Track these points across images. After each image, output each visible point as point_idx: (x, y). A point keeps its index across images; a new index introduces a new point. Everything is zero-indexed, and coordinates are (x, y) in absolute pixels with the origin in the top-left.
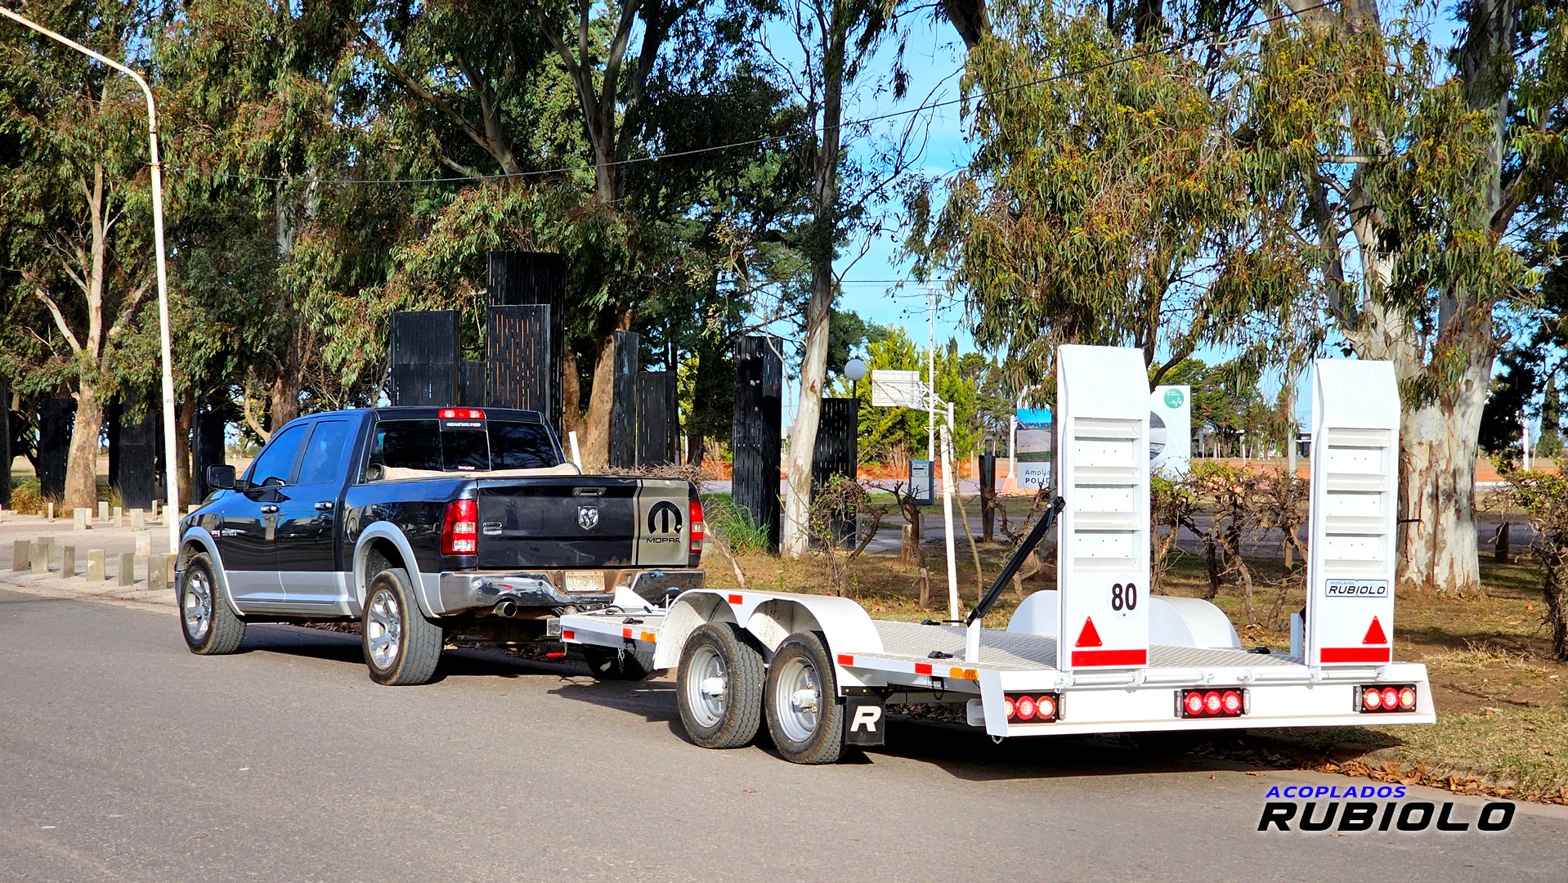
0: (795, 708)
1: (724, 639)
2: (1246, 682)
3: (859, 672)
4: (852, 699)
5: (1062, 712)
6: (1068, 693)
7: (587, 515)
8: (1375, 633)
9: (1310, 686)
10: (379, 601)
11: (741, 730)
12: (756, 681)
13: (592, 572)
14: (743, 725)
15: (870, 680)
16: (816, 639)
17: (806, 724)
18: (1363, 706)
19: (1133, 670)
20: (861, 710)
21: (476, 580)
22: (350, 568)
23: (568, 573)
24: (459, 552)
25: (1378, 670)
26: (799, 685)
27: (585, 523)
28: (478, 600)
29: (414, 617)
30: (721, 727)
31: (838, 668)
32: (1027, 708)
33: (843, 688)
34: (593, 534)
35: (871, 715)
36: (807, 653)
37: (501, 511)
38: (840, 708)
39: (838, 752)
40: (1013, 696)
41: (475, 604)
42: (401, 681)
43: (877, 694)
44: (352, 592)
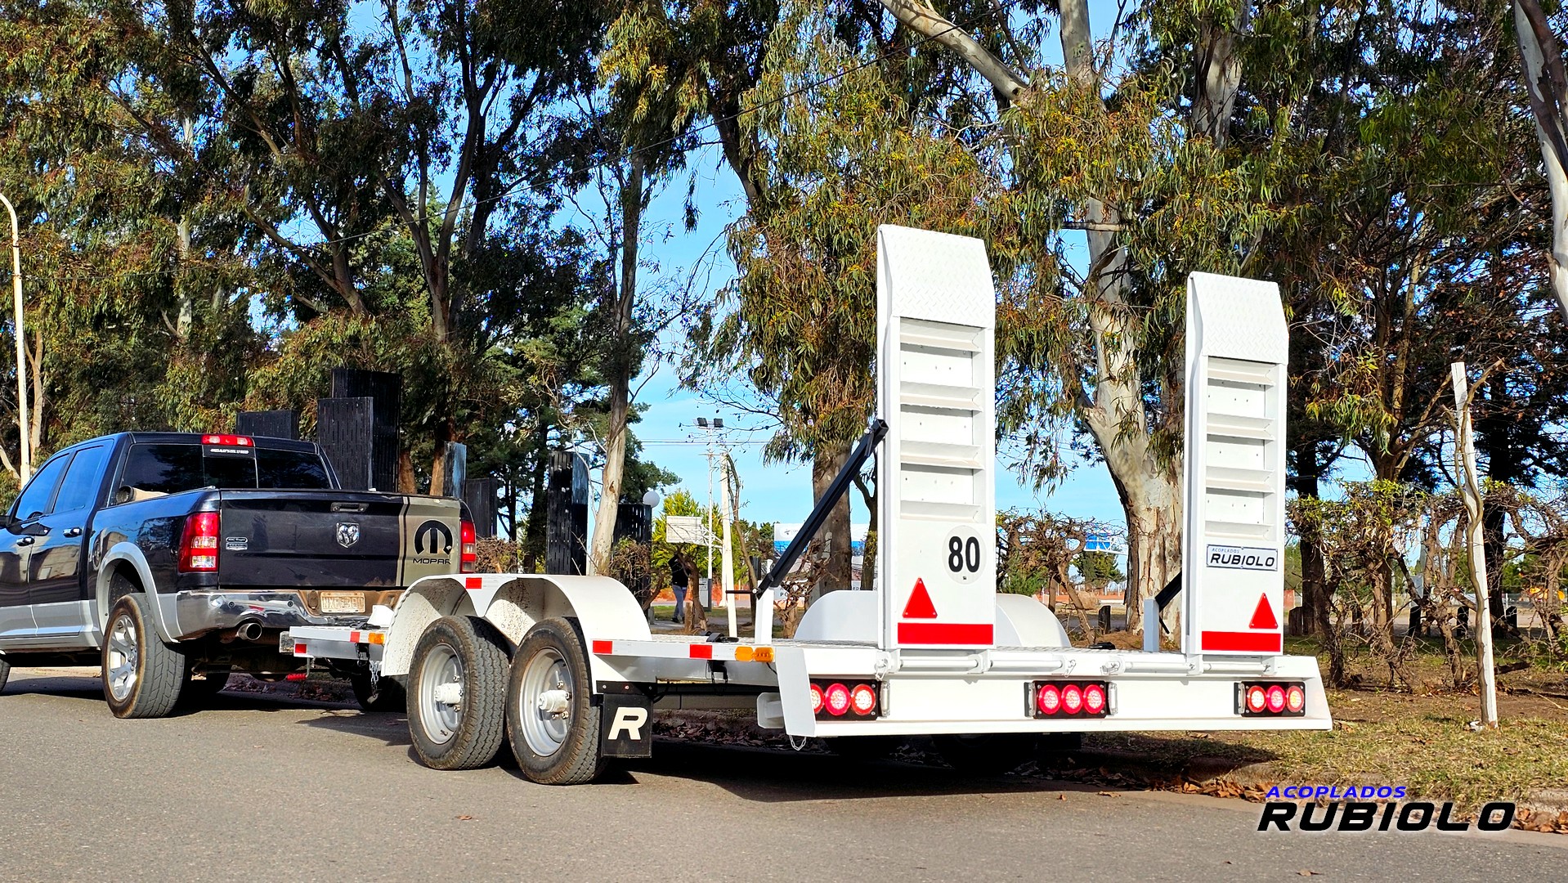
0: (542, 714)
1: (461, 634)
2: (1113, 672)
3: (619, 662)
4: (610, 698)
5: (884, 707)
6: (891, 681)
7: (346, 532)
8: (1263, 614)
9: (1185, 680)
10: (120, 627)
11: (479, 746)
12: (499, 685)
13: (352, 594)
14: (482, 739)
15: (634, 674)
16: (568, 625)
17: (555, 733)
18: (1247, 708)
19: (974, 651)
20: (622, 711)
21: (215, 600)
22: (94, 597)
23: (323, 594)
24: (198, 569)
25: (1265, 662)
26: (548, 685)
27: (344, 540)
28: (217, 620)
29: (152, 645)
30: (455, 742)
31: (594, 660)
32: (838, 700)
33: (599, 683)
34: (353, 553)
35: (635, 718)
36: (557, 644)
37: (248, 525)
38: (595, 710)
39: (593, 768)
40: (822, 683)
41: (214, 625)
42: (138, 713)
43: (644, 693)
44: (97, 622)
